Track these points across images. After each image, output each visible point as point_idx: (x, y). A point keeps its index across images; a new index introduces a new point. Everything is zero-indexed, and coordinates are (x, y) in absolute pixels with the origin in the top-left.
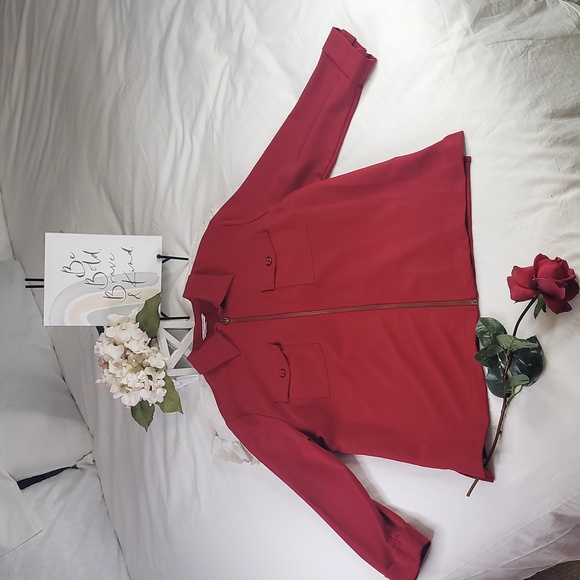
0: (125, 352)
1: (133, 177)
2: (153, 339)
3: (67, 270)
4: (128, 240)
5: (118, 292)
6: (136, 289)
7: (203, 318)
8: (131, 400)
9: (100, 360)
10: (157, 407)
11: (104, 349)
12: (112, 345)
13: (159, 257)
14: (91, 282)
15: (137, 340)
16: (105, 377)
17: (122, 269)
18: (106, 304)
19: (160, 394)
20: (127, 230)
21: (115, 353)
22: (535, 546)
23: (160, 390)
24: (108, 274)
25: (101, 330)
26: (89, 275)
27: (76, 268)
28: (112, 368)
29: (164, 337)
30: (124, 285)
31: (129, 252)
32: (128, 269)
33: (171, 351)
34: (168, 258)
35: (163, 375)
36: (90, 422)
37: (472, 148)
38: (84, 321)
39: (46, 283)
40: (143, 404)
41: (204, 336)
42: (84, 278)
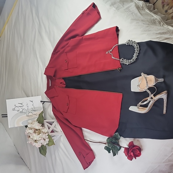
0: (35, 131)
2: (43, 125)
3: (14, 110)
4: (31, 98)
5: (30, 114)
6: (35, 112)
7: (50, 80)
8: (38, 145)
9: (27, 136)
10: (47, 146)
12: (30, 130)
13: (41, 101)
14: (22, 112)
15: (37, 126)
16: (30, 141)
17: (31, 107)
20: (30, 95)
23: (47, 139)
24: (27, 109)
25: (26, 126)
26: (21, 110)
28: (31, 137)
29: (46, 124)
30: (32, 111)
31: (32, 101)
33: (49, 129)
34: (44, 102)
35: (47, 134)
38: (21, 125)
39: (8, 116)
40: (42, 146)
41: (50, 85)
42: (19, 111)
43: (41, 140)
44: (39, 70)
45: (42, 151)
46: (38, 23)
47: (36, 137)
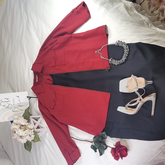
0: (20, 127)
2: (29, 121)
4: (17, 94)
5: (16, 109)
6: (21, 108)
7: (37, 76)
9: (13, 131)
10: (32, 142)
12: (16, 125)
13: (28, 97)
14: (7, 107)
15: (23, 122)
17: (17, 102)
18: (13, 113)
23: (32, 135)
24: (13, 104)
25: (12, 122)
26: (7, 105)
27: (3, 104)
29: (32, 120)
30: (18, 107)
31: (18, 97)
32: (18, 102)
33: (35, 124)
34: (31, 97)
35: (33, 130)
36: (12, 159)
38: (7, 119)
40: (28, 142)
41: (37, 81)
42: (5, 107)
43: (26, 136)
44: (26, 66)
45: (27, 147)
46: (27, 18)
47: (21, 132)
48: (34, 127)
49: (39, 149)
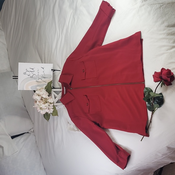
0: (42, 98)
1: (45, 46)
2: (50, 94)
3: (25, 73)
4: (43, 65)
5: (40, 80)
6: (45, 79)
7: (64, 88)
8: (43, 112)
10: (51, 114)
11: (36, 97)
12: (38, 96)
13: (52, 70)
14: (32, 77)
15: (45, 94)
16: (36, 105)
17: (41, 73)
18: (36, 84)
19: (52, 110)
20: (43, 62)
21: (39, 98)
22: (162, 157)
24: (37, 75)
25: (35, 91)
27: (28, 73)
28: (38, 103)
29: (53, 93)
30: (42, 78)
31: (43, 68)
32: (43, 73)
33: (55, 98)
34: (55, 70)
35: (52, 105)
37: (143, 36)
38: (30, 89)
39: (19, 77)
40: (47, 113)
41: (65, 93)
42: (30, 76)
43: (46, 109)
45: (46, 116)
48: (54, 101)
49: (57, 119)
